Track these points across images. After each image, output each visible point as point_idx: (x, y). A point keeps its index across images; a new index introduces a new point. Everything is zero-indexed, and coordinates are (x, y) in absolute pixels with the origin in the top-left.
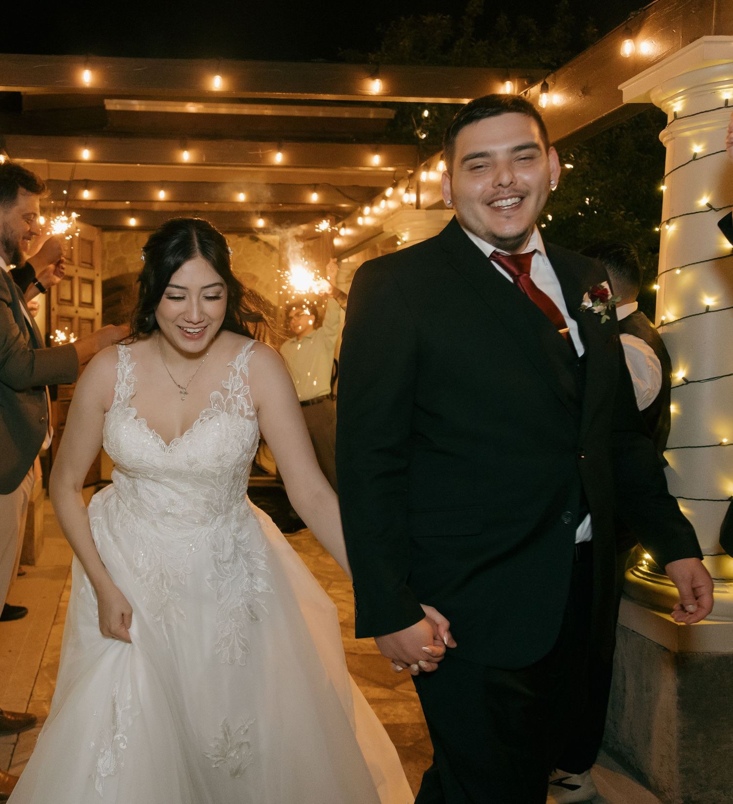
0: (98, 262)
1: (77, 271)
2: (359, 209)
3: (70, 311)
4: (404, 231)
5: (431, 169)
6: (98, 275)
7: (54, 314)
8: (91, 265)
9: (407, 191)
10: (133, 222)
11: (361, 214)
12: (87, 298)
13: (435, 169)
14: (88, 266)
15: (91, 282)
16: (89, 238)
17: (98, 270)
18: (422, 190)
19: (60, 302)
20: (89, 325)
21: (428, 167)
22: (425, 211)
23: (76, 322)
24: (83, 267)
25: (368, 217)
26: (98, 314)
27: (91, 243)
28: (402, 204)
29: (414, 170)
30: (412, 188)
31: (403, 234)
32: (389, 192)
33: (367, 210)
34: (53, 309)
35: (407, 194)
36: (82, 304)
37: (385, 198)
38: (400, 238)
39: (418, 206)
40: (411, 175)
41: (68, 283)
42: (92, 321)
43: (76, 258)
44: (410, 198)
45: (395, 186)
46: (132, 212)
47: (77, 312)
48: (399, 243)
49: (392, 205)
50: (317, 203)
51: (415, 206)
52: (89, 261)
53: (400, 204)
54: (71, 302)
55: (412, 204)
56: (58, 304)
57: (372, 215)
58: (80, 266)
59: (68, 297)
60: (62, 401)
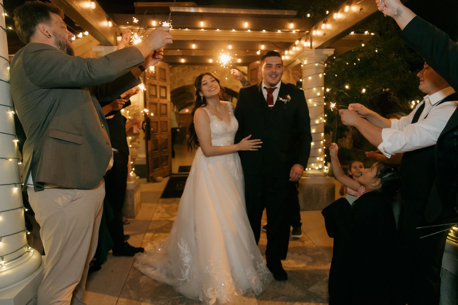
0: (168, 78)
1: (158, 83)
2: (283, 53)
3: (155, 100)
4: (305, 60)
5: (318, 29)
6: (168, 84)
7: (148, 102)
8: (165, 80)
9: (306, 41)
10: (183, 61)
11: (284, 55)
12: (163, 94)
13: (320, 29)
14: (164, 80)
15: (165, 88)
16: (164, 68)
17: (168, 82)
18: (313, 40)
19: (151, 96)
20: (164, 107)
21: (316, 28)
22: (315, 49)
23: (158, 105)
24: (161, 81)
25: (287, 56)
26: (169, 102)
27: (165, 70)
28: (303, 47)
29: (309, 31)
30: (308, 39)
31: (304, 61)
32: (297, 42)
33: (286, 52)
34: (147, 100)
35: (306, 43)
36: (161, 97)
37: (295, 46)
38: (302, 63)
39: (311, 47)
40: (308, 34)
41: (154, 88)
42: (166, 105)
43: (157, 77)
44: (307, 44)
45: (300, 39)
46: (183, 57)
47: (159, 101)
48: (302, 66)
49: (298, 49)
50: (264, 50)
51: (310, 48)
52: (164, 78)
53: (302, 48)
54: (156, 96)
55: (308, 47)
56: (150, 97)
57: (288, 55)
58: (159, 80)
59: (154, 94)
60: (153, 140)
